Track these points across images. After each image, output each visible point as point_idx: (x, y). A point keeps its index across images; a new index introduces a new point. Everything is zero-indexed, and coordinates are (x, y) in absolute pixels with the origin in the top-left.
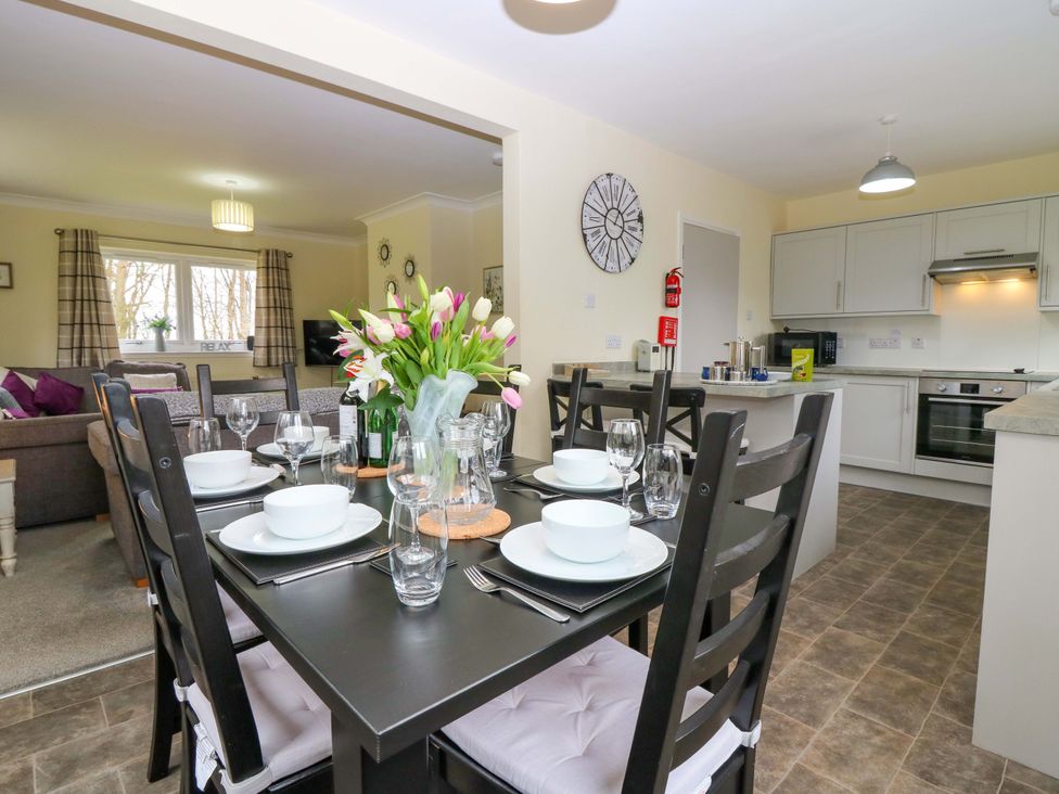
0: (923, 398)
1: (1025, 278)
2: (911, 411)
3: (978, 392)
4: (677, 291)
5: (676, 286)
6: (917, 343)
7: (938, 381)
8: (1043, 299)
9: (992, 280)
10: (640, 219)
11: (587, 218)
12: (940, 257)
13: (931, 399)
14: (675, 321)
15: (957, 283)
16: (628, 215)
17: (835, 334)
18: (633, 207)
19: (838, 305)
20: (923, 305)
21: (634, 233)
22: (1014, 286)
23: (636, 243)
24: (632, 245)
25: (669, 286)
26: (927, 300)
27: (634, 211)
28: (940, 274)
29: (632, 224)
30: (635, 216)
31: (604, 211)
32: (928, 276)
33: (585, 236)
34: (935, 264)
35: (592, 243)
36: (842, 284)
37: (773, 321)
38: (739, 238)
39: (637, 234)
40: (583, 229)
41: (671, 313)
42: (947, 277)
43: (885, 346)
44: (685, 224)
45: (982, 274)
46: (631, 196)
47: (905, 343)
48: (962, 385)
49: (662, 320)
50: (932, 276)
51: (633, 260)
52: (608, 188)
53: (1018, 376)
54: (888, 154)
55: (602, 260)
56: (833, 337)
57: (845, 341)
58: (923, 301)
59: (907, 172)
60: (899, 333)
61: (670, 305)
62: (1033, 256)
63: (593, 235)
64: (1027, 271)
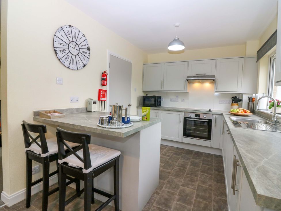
0: (185, 118)
1: (211, 83)
2: (182, 123)
3: (200, 117)
4: (106, 80)
5: (105, 78)
6: (183, 100)
7: (189, 113)
8: (216, 89)
9: (202, 83)
10: (88, 49)
11: (57, 43)
12: (189, 75)
13: (187, 119)
14: (106, 91)
15: (193, 83)
16: (82, 46)
17: (161, 97)
18: (84, 43)
19: (162, 88)
20: (185, 89)
21: (85, 54)
22: (207, 85)
23: (86, 58)
24: (85, 59)
25: (103, 78)
26: (186, 87)
27: (85, 45)
28: (189, 80)
29: (84, 50)
30: (86, 47)
31: (68, 42)
32: (186, 81)
33: (56, 51)
34: (188, 77)
35: (60, 55)
36: (163, 81)
37: (143, 92)
38: (132, 63)
39: (87, 55)
40: (54, 48)
41: (104, 88)
42: (191, 81)
43: (174, 101)
44: (110, 55)
45: (200, 81)
46: (83, 39)
47: (180, 100)
48: (196, 115)
49: (100, 91)
50: (187, 80)
51: (85, 65)
52: (70, 32)
53: (210, 112)
54: (177, 37)
55: (67, 63)
56: (160, 98)
57: (164, 99)
58: (185, 88)
59: (183, 44)
60: (178, 97)
61: (103, 85)
62: (214, 76)
63: (61, 51)
64: (212, 81)
